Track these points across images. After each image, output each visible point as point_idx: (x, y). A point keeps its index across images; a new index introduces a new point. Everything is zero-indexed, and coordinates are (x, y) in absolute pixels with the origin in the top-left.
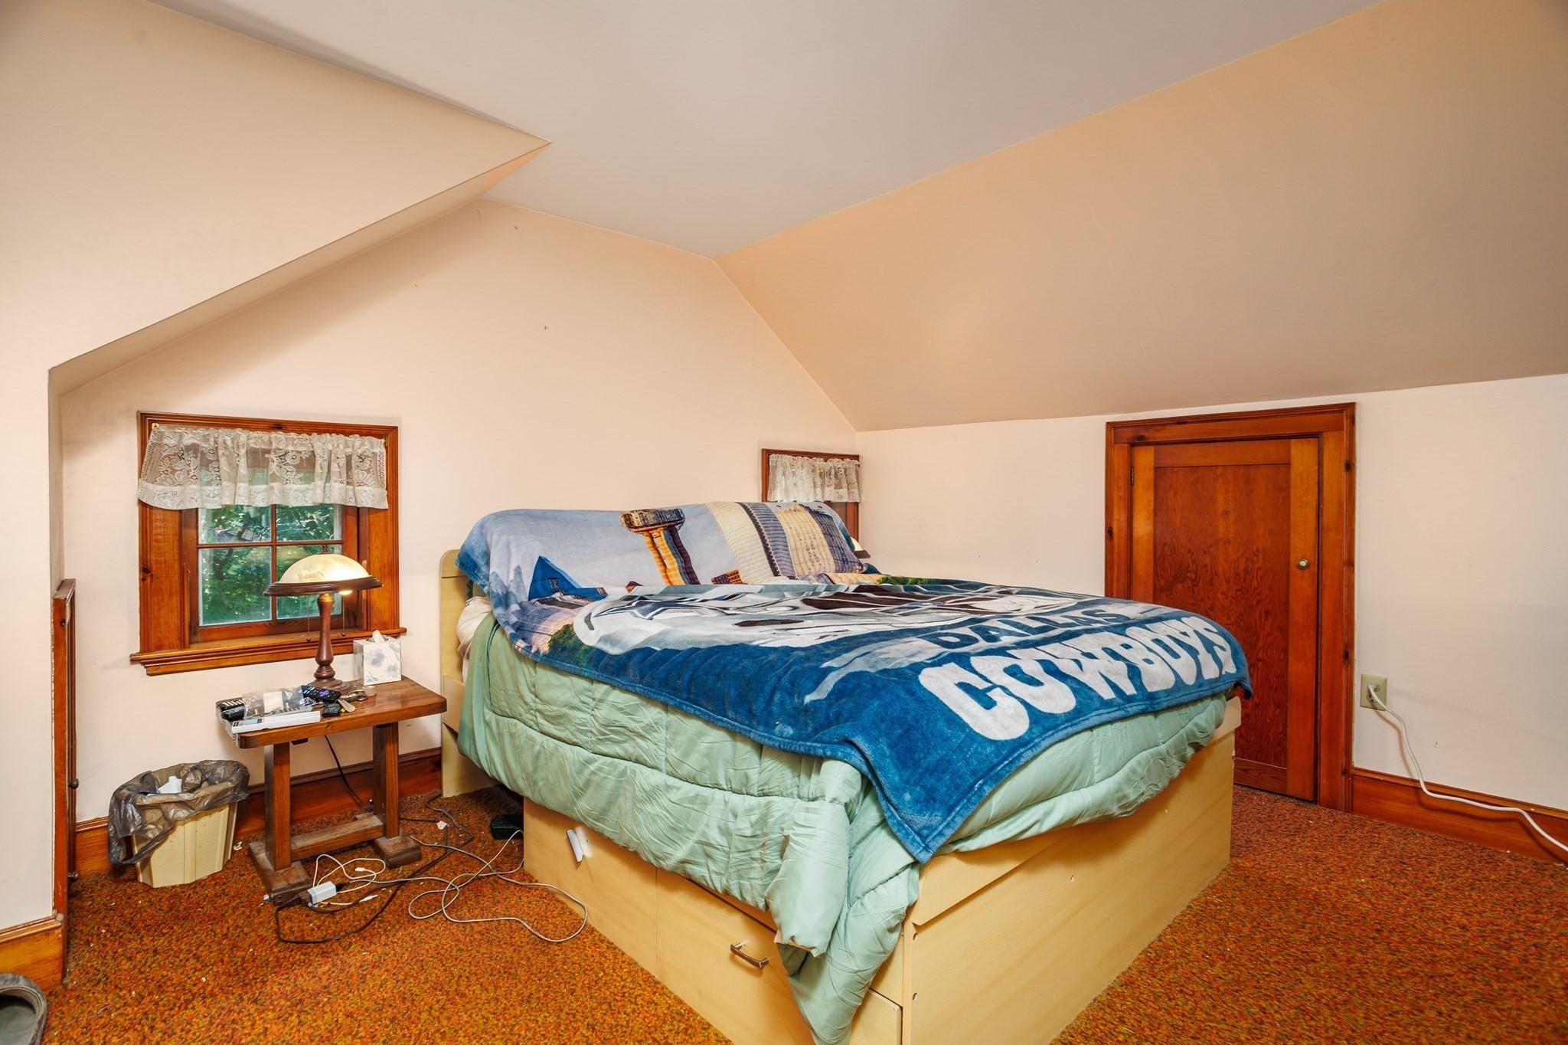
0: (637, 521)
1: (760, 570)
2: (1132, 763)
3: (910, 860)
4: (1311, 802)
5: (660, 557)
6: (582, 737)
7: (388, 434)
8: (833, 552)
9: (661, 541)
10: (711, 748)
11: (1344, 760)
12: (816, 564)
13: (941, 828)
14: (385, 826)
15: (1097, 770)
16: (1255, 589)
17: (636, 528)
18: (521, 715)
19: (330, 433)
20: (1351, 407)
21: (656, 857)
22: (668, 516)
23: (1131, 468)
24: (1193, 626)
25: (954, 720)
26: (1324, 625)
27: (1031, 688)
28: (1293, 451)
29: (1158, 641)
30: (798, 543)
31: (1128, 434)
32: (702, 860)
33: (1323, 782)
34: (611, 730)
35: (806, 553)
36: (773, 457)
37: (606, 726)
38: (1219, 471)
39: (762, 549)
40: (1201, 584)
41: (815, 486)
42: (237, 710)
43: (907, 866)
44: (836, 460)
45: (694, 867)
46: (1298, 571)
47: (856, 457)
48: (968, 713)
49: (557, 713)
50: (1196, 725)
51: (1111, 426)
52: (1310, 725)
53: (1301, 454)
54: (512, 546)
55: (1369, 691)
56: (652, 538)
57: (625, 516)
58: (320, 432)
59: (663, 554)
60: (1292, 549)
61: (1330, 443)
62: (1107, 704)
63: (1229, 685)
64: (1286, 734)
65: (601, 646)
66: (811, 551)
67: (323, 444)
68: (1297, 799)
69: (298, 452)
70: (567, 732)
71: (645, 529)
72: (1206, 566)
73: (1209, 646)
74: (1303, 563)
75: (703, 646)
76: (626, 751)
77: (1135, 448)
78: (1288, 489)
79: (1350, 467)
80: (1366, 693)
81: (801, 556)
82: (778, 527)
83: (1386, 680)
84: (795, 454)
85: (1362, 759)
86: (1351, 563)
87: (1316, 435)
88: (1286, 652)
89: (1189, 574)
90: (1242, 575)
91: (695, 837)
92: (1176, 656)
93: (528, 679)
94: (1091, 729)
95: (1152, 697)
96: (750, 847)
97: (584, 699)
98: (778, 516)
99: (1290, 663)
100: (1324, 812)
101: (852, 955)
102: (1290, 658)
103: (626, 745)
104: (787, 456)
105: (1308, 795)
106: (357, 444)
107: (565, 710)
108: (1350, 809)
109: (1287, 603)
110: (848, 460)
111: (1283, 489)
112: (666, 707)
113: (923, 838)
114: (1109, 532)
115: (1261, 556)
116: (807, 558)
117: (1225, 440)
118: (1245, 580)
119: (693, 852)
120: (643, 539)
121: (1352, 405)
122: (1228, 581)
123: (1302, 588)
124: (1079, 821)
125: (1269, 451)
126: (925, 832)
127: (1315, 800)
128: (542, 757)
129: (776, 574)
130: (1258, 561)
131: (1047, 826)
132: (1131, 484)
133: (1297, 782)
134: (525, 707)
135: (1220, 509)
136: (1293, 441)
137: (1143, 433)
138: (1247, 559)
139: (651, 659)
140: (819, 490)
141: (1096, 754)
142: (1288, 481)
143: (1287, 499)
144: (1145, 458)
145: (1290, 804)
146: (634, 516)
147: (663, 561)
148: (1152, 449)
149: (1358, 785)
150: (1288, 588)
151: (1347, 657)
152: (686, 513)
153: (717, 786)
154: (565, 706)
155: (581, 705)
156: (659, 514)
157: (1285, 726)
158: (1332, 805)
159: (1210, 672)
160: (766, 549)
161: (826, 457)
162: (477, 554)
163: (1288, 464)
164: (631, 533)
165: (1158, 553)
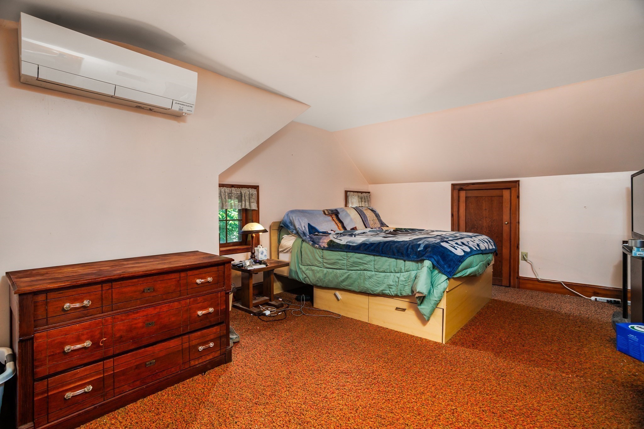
0: (326, 213)
1: (362, 227)
2: (480, 264)
3: (447, 278)
4: (508, 287)
5: (336, 223)
6: (343, 267)
7: (256, 188)
8: (379, 221)
9: (335, 218)
10: (390, 264)
11: (517, 274)
12: (376, 225)
13: (453, 271)
14: (270, 298)
15: (475, 264)
16: (494, 230)
17: (327, 215)
18: (316, 264)
19: (245, 188)
20: (518, 181)
21: (372, 291)
22: (334, 211)
23: (459, 197)
24: (484, 237)
25: (451, 252)
26: (512, 239)
27: (462, 247)
28: (504, 193)
29: (479, 240)
30: (370, 219)
31: (458, 187)
32: (388, 289)
33: (512, 281)
34: (355, 264)
35: (372, 222)
36: (348, 193)
37: (353, 263)
38: (484, 197)
39: (362, 220)
40: (479, 229)
41: (359, 202)
42: (241, 265)
43: (447, 279)
44: (364, 193)
45: (386, 291)
46: (505, 225)
47: (369, 193)
48: (453, 251)
49: (334, 262)
50: (489, 259)
51: (453, 185)
52: (508, 266)
53: (506, 193)
54: (300, 220)
55: (523, 256)
56: (332, 218)
57: (323, 211)
58: (242, 188)
59: (336, 222)
60: (503, 219)
61: (513, 190)
62: (475, 251)
63: (494, 251)
64: (502, 269)
65: (348, 244)
66: (374, 221)
67: (244, 191)
68: (505, 286)
69: (237, 193)
70: (338, 266)
71: (329, 215)
72: (480, 224)
73: (489, 242)
74: (506, 223)
75: (382, 242)
76: (360, 268)
77: (460, 191)
78: (502, 203)
79: (518, 197)
80: (522, 256)
81: (371, 223)
82: (365, 214)
83: (527, 253)
84: (354, 192)
85: (522, 274)
86: (519, 223)
87: (510, 189)
88: (502, 247)
89: (475, 227)
90: (490, 226)
91: (386, 284)
92: (484, 243)
93: (320, 255)
94: (473, 255)
95: (482, 250)
96: (404, 283)
97: (344, 257)
98: (364, 211)
99: (503, 250)
100: (512, 289)
101: (435, 297)
102: (503, 248)
103: (360, 267)
104: (352, 193)
105: (508, 285)
106: (251, 191)
107: (337, 261)
108: (519, 287)
109: (502, 234)
110: (367, 193)
111: (501, 203)
112: (374, 255)
113: (450, 274)
114: (452, 215)
115: (495, 221)
116: (373, 223)
117: (485, 189)
118: (491, 228)
119: (386, 288)
120: (330, 218)
121: (519, 181)
122: (486, 228)
123: (506, 229)
124: (471, 275)
125: (497, 192)
126: (450, 273)
127: (510, 286)
128: (327, 274)
129: (366, 227)
130: (494, 223)
131: (467, 274)
132: (459, 201)
133: (505, 282)
134: (319, 262)
135: (484, 208)
136: (503, 190)
137: (462, 187)
138: (492, 222)
139: (367, 246)
140: (360, 203)
141: (474, 261)
142: (502, 201)
143: (502, 206)
144: (463, 194)
145: (504, 288)
146: (326, 211)
147: (337, 224)
148: (465, 191)
149: (521, 281)
150: (502, 229)
151: (518, 247)
152: (339, 211)
153: (392, 272)
154: (337, 260)
155: (343, 259)
156: (332, 211)
157: (502, 267)
158: (514, 287)
159: (491, 247)
160: (363, 221)
161: (362, 192)
162: (287, 222)
163: (502, 196)
164: (326, 216)
165: (467, 221)
